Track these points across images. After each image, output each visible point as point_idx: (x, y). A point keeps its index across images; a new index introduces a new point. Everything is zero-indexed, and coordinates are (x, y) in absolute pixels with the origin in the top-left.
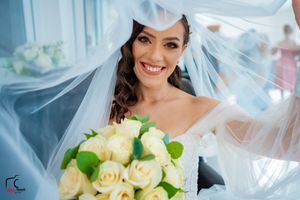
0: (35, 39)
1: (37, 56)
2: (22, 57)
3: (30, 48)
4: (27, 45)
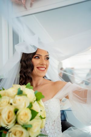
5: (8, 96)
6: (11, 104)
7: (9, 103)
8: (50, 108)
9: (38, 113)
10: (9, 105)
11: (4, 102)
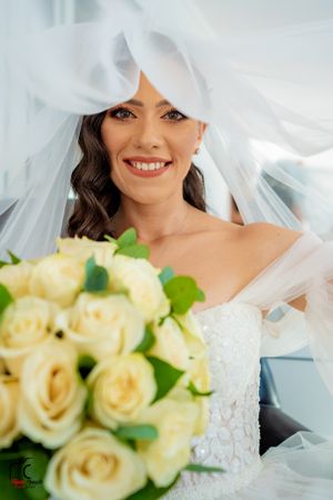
5: (43, 294)
6: (60, 335)
7: (49, 330)
8: (221, 345)
9: (181, 373)
10: (52, 337)
11: (28, 324)
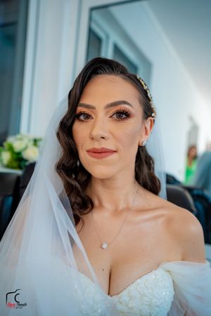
0: (29, 130)
1: (26, 148)
2: (11, 149)
3: (21, 139)
4: (18, 136)
